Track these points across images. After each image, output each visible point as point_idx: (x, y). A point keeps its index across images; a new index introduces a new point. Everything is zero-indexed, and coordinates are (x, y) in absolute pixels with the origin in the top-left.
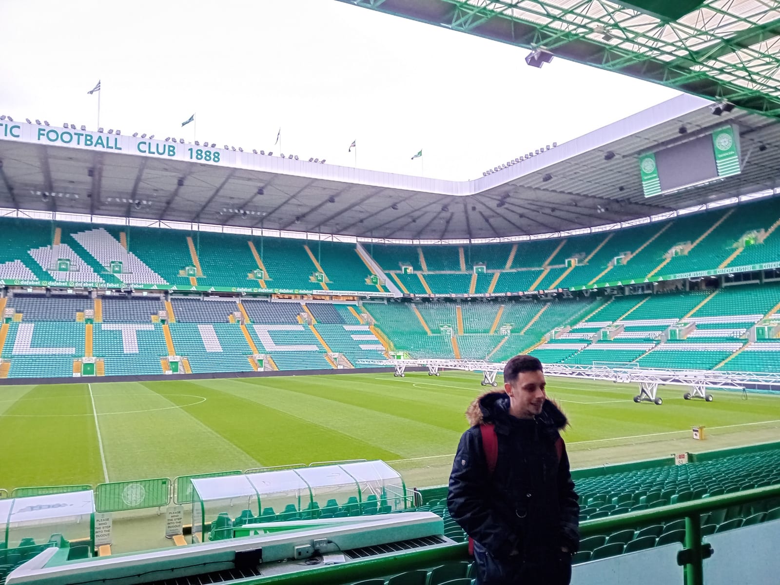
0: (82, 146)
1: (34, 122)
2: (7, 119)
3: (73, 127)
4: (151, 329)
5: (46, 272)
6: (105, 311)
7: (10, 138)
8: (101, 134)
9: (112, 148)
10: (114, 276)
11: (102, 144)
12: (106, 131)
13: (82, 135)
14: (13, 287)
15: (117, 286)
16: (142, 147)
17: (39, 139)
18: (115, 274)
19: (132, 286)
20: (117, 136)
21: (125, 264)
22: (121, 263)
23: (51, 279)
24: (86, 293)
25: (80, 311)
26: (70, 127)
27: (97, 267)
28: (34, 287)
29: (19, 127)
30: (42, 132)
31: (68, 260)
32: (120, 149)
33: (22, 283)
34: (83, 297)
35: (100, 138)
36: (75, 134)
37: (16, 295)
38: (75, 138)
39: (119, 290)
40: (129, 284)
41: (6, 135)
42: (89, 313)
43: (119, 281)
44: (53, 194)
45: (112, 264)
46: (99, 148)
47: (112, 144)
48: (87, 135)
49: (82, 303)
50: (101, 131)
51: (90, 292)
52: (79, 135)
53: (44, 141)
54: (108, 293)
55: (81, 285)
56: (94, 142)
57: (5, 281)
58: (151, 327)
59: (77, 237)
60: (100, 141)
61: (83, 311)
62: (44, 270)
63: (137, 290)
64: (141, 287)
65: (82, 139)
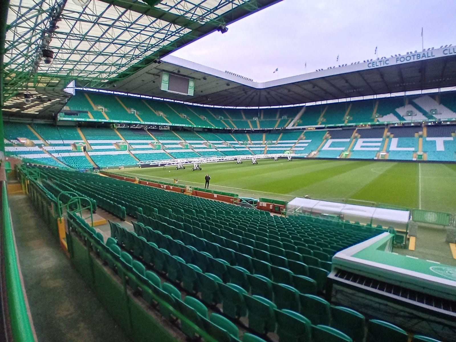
0: (416, 60)
1: (394, 56)
2: (384, 58)
3: (411, 53)
4: (451, 140)
5: (403, 117)
6: (428, 132)
7: (385, 65)
8: (424, 52)
9: (430, 57)
10: (432, 116)
11: (425, 56)
12: (426, 50)
13: (415, 55)
14: (390, 124)
15: (434, 120)
16: (446, 52)
17: (397, 62)
18: (433, 115)
19: (442, 120)
20: (433, 51)
21: (438, 109)
22: (436, 110)
23: (405, 120)
24: (419, 125)
25: (416, 132)
26: (409, 53)
27: (425, 113)
28: (398, 123)
29: (388, 60)
30: (398, 59)
31: (411, 111)
32: (434, 56)
33: (393, 122)
34: (418, 127)
35: (424, 54)
36: (412, 55)
37: (392, 128)
38: (412, 57)
39: (434, 122)
40: (440, 119)
41: (384, 64)
42: (420, 133)
43: (435, 118)
44: (404, 84)
45: (432, 111)
46: (424, 59)
47: (430, 55)
48: (418, 55)
49: (418, 129)
50: (424, 50)
51: (421, 124)
52: (414, 56)
53: (399, 62)
54: (430, 124)
55: (417, 121)
56: (421, 56)
57: (387, 122)
58: (451, 139)
59: (416, 101)
60: (424, 55)
61: (417, 132)
62: (401, 116)
63: (444, 121)
64: (447, 120)
65: (416, 57)
